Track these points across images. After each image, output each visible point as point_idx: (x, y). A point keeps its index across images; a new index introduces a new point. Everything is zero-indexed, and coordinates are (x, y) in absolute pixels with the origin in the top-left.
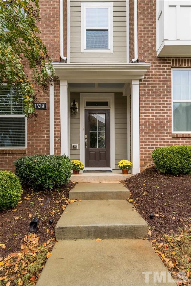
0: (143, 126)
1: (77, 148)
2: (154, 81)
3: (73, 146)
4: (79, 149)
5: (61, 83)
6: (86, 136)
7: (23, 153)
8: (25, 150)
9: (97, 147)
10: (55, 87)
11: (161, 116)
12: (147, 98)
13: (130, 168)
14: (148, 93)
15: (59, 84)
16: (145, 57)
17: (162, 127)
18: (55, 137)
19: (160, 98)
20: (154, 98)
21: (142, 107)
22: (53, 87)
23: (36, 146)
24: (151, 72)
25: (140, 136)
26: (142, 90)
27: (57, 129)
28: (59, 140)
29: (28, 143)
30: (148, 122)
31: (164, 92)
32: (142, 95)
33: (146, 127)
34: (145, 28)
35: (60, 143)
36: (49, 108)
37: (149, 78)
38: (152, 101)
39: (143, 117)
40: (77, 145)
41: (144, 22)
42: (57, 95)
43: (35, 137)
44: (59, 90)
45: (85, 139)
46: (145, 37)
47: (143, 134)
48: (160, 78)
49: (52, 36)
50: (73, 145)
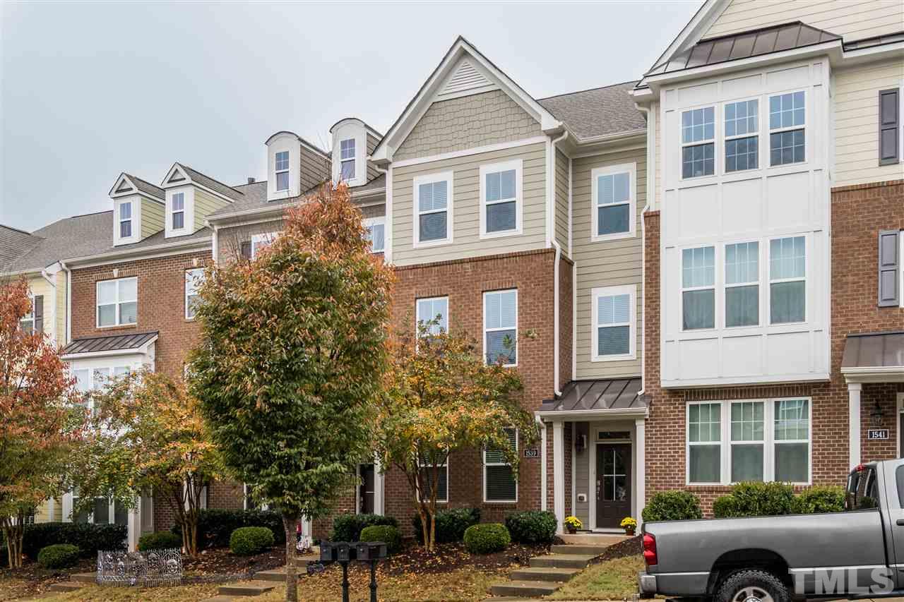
0: (649, 477)
1: (585, 500)
2: (663, 420)
3: (580, 497)
4: (588, 501)
5: (554, 425)
6: (599, 483)
7: (513, 507)
8: (515, 504)
9: (614, 499)
10: (547, 430)
11: (671, 463)
12: (654, 441)
13: (634, 527)
14: (655, 435)
15: (552, 426)
16: (652, 390)
17: (672, 478)
18: (547, 489)
19: (669, 441)
20: (662, 442)
21: (648, 453)
22: (545, 430)
23: (528, 499)
24: (659, 408)
25: (646, 489)
26: (649, 431)
27: (549, 479)
28: (553, 492)
29: (519, 496)
30: (655, 471)
31: (675, 434)
32: (649, 438)
33: (653, 478)
34: (652, 354)
35: (553, 496)
36: (540, 455)
37: (656, 416)
38: (660, 445)
39: (649, 465)
40: (585, 495)
41: (652, 346)
42: (550, 440)
43: (526, 489)
44: (553, 433)
45: (597, 486)
46: (652, 365)
47: (649, 486)
48: (671, 415)
49: (544, 370)
50: (580, 495)
